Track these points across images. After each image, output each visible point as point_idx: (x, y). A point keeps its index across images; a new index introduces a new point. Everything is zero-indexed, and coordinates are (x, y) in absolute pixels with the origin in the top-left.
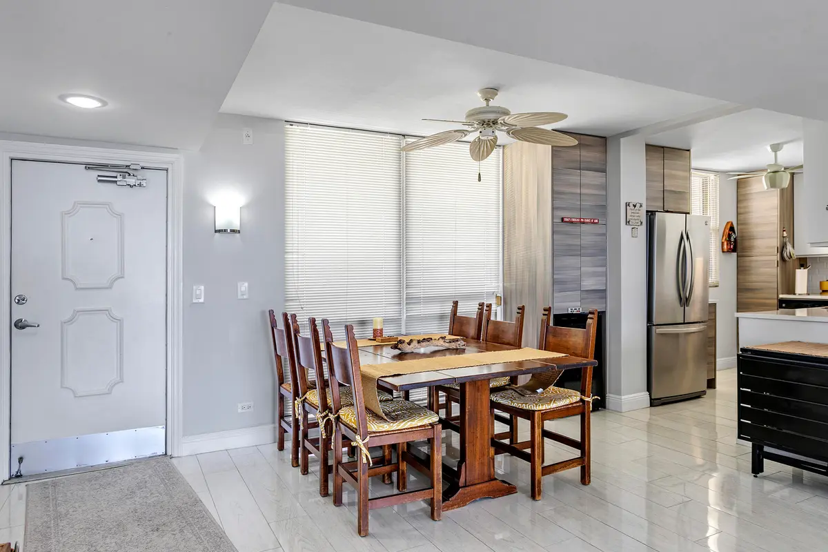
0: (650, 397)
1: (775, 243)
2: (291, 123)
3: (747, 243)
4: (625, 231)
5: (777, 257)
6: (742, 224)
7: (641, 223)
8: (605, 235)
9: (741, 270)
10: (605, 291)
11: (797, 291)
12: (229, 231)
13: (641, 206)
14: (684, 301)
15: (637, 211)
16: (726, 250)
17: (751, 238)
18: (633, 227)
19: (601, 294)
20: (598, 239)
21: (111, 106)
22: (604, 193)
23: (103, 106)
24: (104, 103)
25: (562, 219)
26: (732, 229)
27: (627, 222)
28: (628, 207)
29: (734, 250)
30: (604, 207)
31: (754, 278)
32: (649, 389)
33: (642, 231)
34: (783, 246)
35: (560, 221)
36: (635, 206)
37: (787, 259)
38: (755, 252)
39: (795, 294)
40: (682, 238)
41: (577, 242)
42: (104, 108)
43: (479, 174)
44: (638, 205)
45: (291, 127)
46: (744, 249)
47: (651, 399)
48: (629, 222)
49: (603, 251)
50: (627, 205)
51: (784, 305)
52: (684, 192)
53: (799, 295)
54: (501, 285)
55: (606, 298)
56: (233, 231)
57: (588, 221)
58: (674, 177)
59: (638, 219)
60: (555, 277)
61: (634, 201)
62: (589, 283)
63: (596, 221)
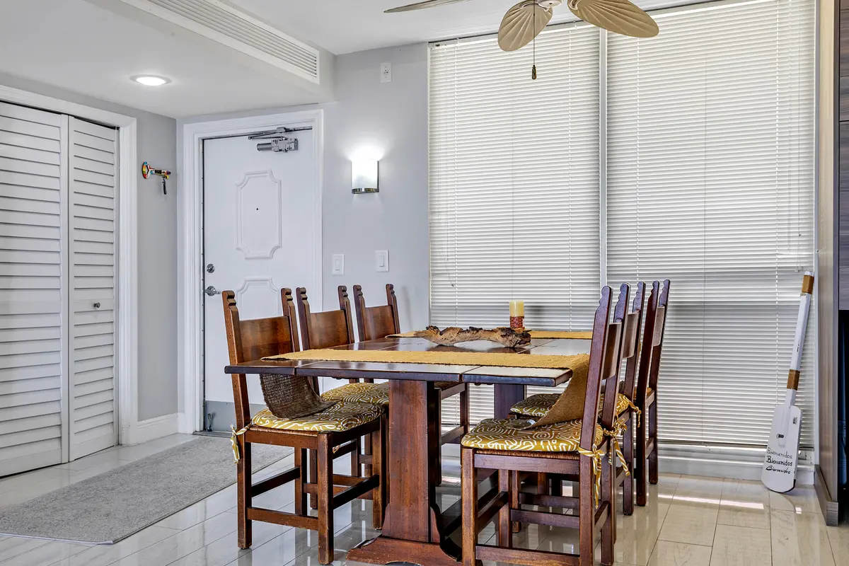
2: (436, 43)
12: (363, 190)
21: (175, 82)
23: (167, 83)
24: (168, 81)
42: (169, 84)
43: (534, 67)
45: (437, 48)
54: (814, 253)
56: (368, 191)
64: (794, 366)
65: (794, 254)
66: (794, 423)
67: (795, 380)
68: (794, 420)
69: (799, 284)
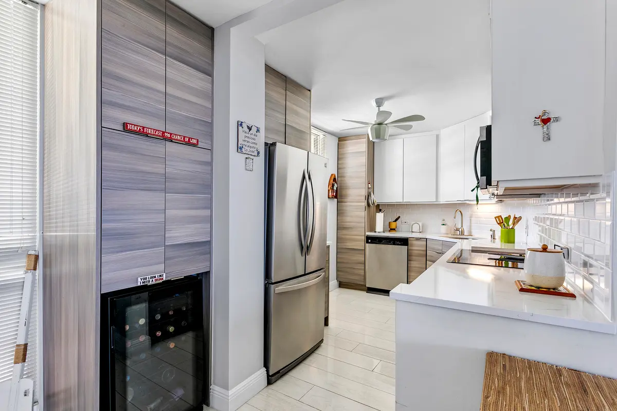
0: (268, 371)
1: (364, 192)
3: (344, 192)
4: (236, 160)
5: (364, 204)
6: (342, 177)
7: (258, 153)
8: (210, 164)
9: (340, 212)
10: (209, 243)
11: (377, 230)
13: (258, 131)
14: (305, 249)
15: (253, 136)
16: (331, 197)
17: (347, 188)
18: (247, 156)
19: (204, 247)
20: (199, 168)
22: (210, 106)
25: (125, 125)
26: (335, 180)
27: (239, 149)
28: (240, 128)
29: (336, 197)
30: (210, 125)
31: (348, 219)
32: (266, 364)
33: (259, 163)
34: (369, 196)
35: (121, 128)
36: (250, 129)
37: (371, 205)
38: (349, 199)
39: (375, 232)
40: (304, 177)
41: (159, 168)
44: (254, 130)
46: (342, 196)
47: (268, 376)
48: (241, 148)
49: (207, 187)
50: (240, 124)
51: (370, 241)
52: (305, 132)
53: (378, 232)
54: (38, 234)
55: (210, 253)
57: (179, 138)
58: (297, 114)
59: (254, 148)
60: (104, 225)
61: (248, 121)
62: (180, 234)
63: (194, 141)
64: (21, 341)
65: (16, 236)
66: (25, 395)
67: (22, 354)
68: (25, 392)
69: (23, 262)
